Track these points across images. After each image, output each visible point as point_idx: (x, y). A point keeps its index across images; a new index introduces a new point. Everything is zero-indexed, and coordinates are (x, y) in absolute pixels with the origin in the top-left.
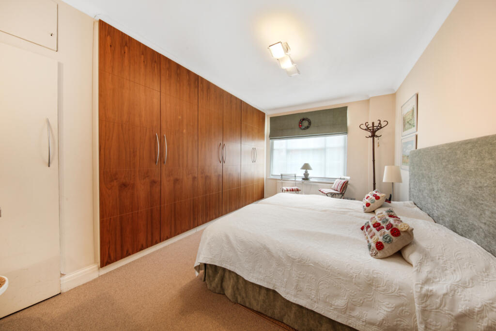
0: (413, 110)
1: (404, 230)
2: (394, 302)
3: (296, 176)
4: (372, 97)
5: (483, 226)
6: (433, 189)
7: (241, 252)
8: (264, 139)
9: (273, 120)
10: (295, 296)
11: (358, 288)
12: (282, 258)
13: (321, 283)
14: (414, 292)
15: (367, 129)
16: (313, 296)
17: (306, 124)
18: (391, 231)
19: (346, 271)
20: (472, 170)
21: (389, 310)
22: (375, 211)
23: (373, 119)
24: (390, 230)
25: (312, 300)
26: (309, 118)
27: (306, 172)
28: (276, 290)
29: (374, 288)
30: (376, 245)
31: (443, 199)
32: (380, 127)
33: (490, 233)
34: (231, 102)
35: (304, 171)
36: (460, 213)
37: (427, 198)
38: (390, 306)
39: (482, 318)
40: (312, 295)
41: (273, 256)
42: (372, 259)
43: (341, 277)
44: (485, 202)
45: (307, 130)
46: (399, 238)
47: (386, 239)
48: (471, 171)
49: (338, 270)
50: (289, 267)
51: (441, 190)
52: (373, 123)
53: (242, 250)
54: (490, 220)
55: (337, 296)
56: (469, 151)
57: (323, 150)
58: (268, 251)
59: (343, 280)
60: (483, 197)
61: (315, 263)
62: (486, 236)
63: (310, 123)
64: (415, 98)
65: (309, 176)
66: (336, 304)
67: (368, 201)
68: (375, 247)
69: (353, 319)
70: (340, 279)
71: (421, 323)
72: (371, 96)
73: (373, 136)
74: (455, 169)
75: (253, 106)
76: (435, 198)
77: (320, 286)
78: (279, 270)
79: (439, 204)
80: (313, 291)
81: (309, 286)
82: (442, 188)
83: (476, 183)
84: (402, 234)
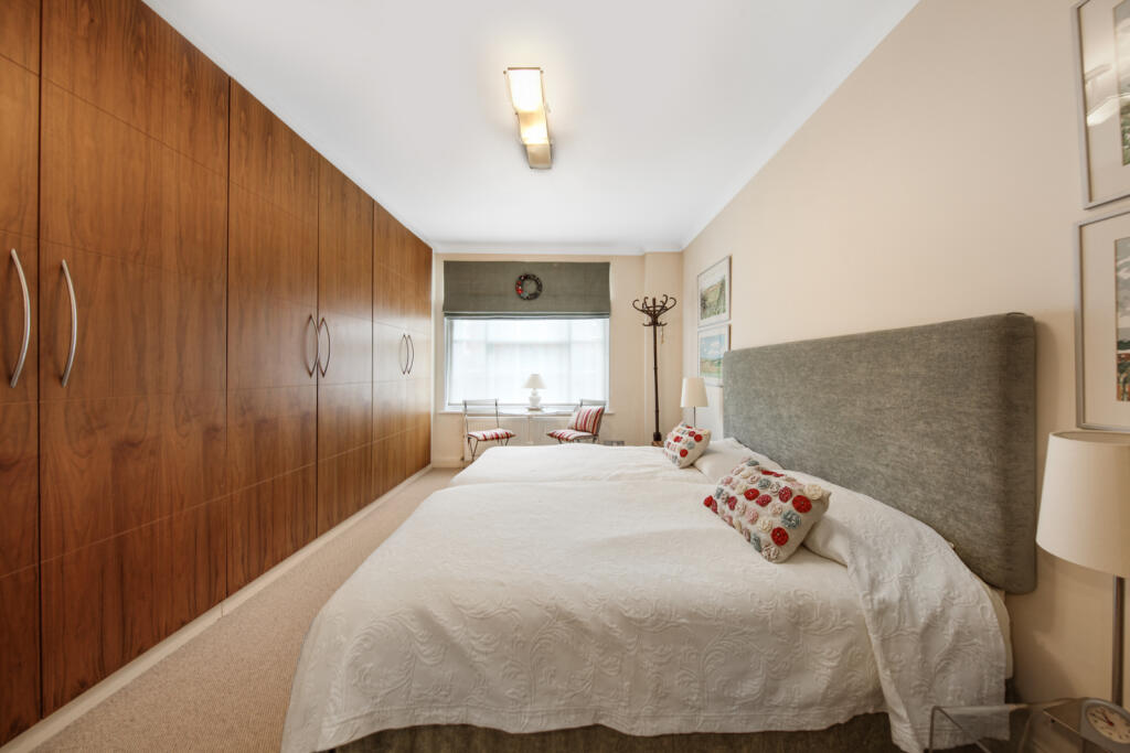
0: (723, 284)
1: (816, 497)
2: (839, 643)
3: (499, 402)
4: (650, 253)
5: (882, 469)
6: (780, 415)
7: (486, 653)
8: (430, 314)
9: (452, 268)
10: (654, 717)
11: (780, 640)
12: (610, 628)
13: (710, 657)
14: (865, 613)
15: (646, 310)
16: (694, 698)
17: (530, 287)
18: (794, 502)
19: (752, 610)
20: (862, 383)
21: (834, 664)
22: (697, 463)
23: (654, 291)
24: (790, 502)
25: (692, 708)
26: (539, 274)
27: (534, 394)
28: (602, 722)
29: (802, 628)
30: (773, 535)
31: (802, 431)
32: (664, 309)
33: (896, 479)
34: (344, 196)
35: (529, 392)
36: (836, 451)
37: (766, 430)
38: (835, 654)
39: (946, 622)
40: (692, 694)
41: (587, 632)
42: (773, 566)
43: (745, 629)
44: (888, 433)
45: (533, 302)
46: (810, 513)
47: (790, 520)
48: (859, 384)
49: (739, 613)
50: (632, 647)
51: (797, 416)
52: (654, 300)
53: (486, 644)
54: (898, 459)
55: (743, 675)
56: (855, 354)
57: (565, 346)
58: (571, 621)
59: (751, 634)
60: (883, 425)
61: (691, 615)
62: (888, 485)
63: (539, 286)
64: (726, 262)
65: (542, 402)
66: (743, 694)
67: (680, 445)
68: (770, 539)
69: (777, 711)
70: (745, 633)
71: (885, 668)
72: (648, 250)
73: (655, 323)
74: (827, 382)
75: (404, 224)
76: (783, 429)
77: (709, 666)
78: (606, 667)
79: (793, 439)
80: (692, 685)
81: (685, 675)
82: (799, 412)
83: (869, 403)
84: (814, 505)
